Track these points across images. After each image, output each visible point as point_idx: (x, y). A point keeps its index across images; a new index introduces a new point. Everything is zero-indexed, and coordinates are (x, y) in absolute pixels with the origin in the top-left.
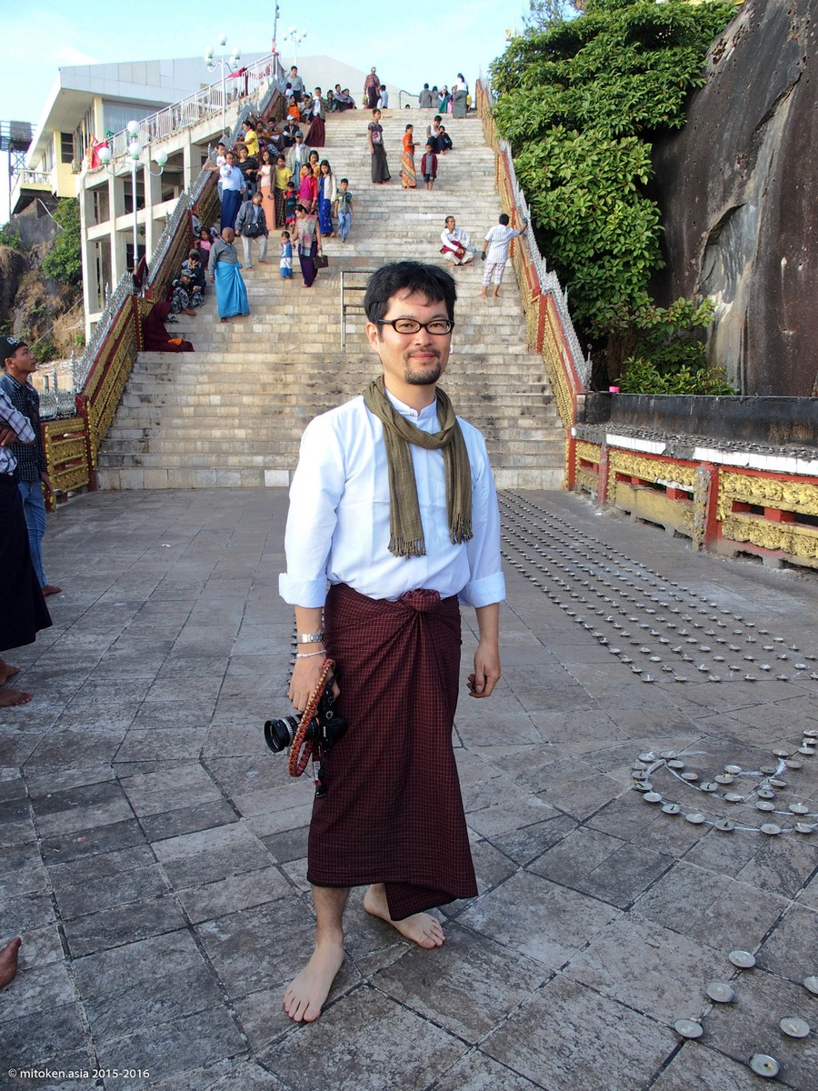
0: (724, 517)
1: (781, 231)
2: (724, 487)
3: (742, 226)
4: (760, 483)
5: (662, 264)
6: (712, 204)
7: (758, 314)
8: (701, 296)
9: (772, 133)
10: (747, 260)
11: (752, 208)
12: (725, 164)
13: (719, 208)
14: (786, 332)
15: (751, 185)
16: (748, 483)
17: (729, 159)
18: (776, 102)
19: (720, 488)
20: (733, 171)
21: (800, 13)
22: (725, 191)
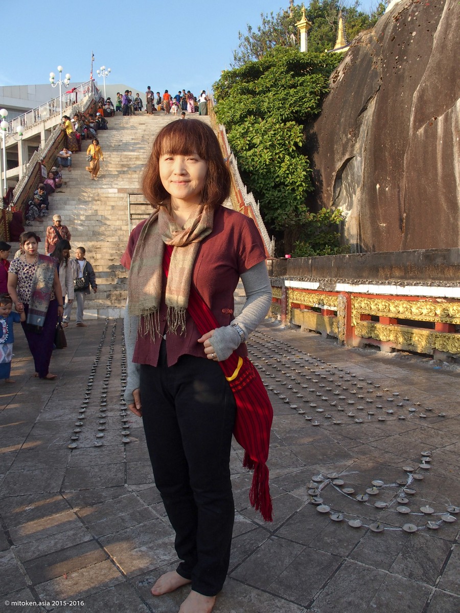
0: (355, 324)
1: (375, 169)
2: (354, 306)
3: (354, 168)
4: (376, 302)
5: (312, 189)
6: (337, 157)
7: (366, 215)
8: (334, 207)
9: (367, 118)
10: (358, 187)
11: (359, 158)
12: (343, 135)
13: (341, 159)
14: (382, 225)
15: (357, 146)
16: (369, 303)
17: (345, 132)
18: (368, 101)
19: (353, 307)
20: (347, 138)
21: (377, 55)
22: (343, 150)
